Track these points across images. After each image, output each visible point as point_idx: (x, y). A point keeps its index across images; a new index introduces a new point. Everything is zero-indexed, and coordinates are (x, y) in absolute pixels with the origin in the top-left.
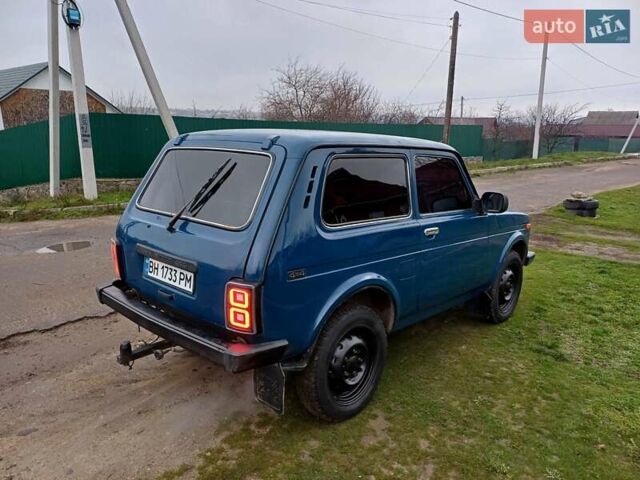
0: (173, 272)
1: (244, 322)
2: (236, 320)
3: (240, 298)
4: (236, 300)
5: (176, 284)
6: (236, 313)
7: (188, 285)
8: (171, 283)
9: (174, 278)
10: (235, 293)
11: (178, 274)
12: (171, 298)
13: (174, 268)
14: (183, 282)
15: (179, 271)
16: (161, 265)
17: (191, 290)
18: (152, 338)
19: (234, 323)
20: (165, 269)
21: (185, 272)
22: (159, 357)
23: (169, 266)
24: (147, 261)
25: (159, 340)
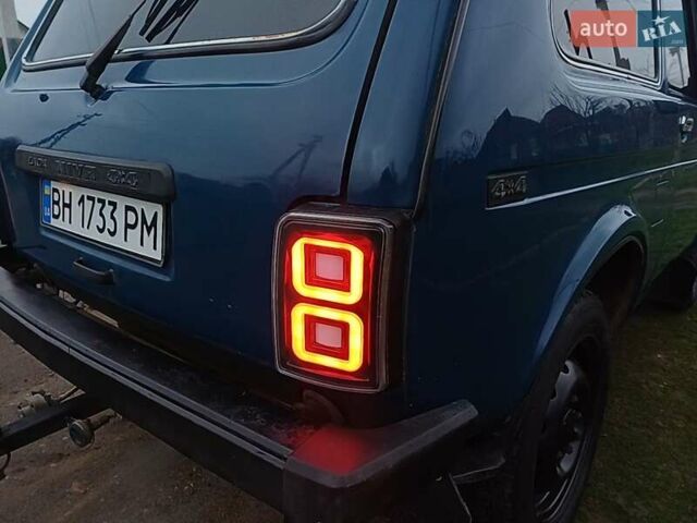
0: (108, 209)
1: (343, 353)
2: (312, 345)
3: (328, 267)
4: (312, 279)
5: (117, 242)
6: (311, 322)
7: (148, 240)
8: (105, 238)
9: (110, 225)
10: (310, 252)
11: (120, 214)
12: (107, 280)
13: (108, 197)
14: (134, 234)
15: (122, 202)
16: (78, 193)
17: (158, 255)
18: (62, 388)
19: (303, 355)
20: (88, 204)
21: (139, 205)
22: (83, 438)
23: (97, 194)
24: (47, 191)
25: (76, 394)
